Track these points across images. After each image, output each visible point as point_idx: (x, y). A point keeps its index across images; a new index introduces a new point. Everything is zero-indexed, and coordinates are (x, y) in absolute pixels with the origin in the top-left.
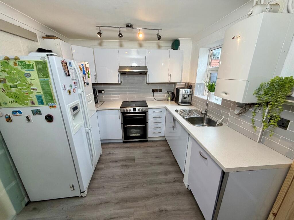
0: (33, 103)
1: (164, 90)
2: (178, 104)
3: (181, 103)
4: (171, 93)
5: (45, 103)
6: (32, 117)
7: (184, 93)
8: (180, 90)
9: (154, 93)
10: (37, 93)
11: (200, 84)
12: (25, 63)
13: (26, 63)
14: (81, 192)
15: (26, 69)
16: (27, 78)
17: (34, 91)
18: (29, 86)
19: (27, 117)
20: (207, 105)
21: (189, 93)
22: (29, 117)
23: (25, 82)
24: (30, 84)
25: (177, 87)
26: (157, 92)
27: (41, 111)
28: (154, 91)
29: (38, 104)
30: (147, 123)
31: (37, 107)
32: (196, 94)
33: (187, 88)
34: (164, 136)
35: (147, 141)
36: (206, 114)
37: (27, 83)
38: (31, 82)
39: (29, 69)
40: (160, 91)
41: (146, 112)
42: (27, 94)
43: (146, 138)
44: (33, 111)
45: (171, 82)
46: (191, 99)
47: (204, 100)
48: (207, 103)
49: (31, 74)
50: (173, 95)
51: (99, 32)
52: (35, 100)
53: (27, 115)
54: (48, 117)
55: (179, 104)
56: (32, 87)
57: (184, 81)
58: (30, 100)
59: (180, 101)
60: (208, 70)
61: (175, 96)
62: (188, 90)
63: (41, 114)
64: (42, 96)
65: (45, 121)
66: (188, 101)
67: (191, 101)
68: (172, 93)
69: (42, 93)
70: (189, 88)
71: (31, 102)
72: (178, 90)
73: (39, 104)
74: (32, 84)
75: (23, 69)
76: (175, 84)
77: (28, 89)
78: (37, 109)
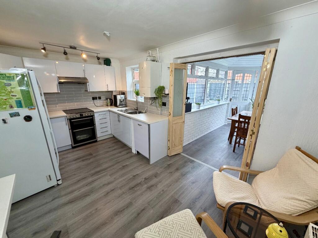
0: (11, 107)
1: (103, 98)
2: (117, 107)
3: (120, 105)
4: (109, 100)
5: (24, 106)
6: (9, 120)
7: (120, 98)
8: (117, 96)
9: (94, 100)
10: (17, 98)
11: (130, 91)
12: (5, 75)
13: (7, 75)
14: (57, 181)
15: (6, 79)
16: (7, 87)
17: (14, 97)
18: (9, 93)
19: (3, 120)
20: (137, 103)
21: (124, 98)
22: (5, 119)
23: (5, 90)
24: (10, 92)
25: (114, 94)
26: (97, 99)
27: (19, 113)
28: (94, 99)
29: (16, 107)
30: (95, 125)
31: (16, 110)
32: (129, 98)
33: (121, 94)
34: (111, 133)
35: (96, 141)
36: (137, 109)
37: (6, 91)
38: (11, 90)
39: (9, 79)
40: (100, 98)
41: (93, 115)
42: (6, 99)
43: (96, 139)
44: (10, 114)
45: (109, 90)
46: (126, 102)
47: (135, 101)
48: (137, 102)
49: (11, 84)
50: (112, 101)
51: (43, 48)
52: (14, 104)
53: (3, 118)
54: (26, 118)
55: (119, 106)
56: (12, 94)
57: (118, 90)
58: (9, 105)
59: (118, 104)
60: (133, 82)
61: (114, 101)
62: (123, 96)
63: (19, 116)
64: (21, 101)
65: (24, 121)
66: (124, 103)
67: (126, 103)
68: (111, 99)
69: (22, 98)
70: (123, 94)
71: (9, 106)
72: (115, 97)
73: (18, 108)
74: (12, 91)
75: (3, 79)
76: (112, 92)
77: (8, 95)
78: (16, 112)
